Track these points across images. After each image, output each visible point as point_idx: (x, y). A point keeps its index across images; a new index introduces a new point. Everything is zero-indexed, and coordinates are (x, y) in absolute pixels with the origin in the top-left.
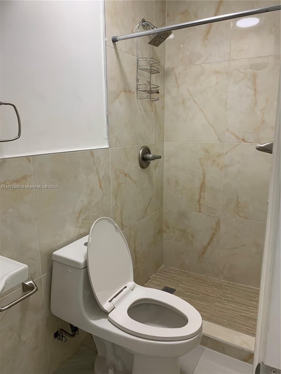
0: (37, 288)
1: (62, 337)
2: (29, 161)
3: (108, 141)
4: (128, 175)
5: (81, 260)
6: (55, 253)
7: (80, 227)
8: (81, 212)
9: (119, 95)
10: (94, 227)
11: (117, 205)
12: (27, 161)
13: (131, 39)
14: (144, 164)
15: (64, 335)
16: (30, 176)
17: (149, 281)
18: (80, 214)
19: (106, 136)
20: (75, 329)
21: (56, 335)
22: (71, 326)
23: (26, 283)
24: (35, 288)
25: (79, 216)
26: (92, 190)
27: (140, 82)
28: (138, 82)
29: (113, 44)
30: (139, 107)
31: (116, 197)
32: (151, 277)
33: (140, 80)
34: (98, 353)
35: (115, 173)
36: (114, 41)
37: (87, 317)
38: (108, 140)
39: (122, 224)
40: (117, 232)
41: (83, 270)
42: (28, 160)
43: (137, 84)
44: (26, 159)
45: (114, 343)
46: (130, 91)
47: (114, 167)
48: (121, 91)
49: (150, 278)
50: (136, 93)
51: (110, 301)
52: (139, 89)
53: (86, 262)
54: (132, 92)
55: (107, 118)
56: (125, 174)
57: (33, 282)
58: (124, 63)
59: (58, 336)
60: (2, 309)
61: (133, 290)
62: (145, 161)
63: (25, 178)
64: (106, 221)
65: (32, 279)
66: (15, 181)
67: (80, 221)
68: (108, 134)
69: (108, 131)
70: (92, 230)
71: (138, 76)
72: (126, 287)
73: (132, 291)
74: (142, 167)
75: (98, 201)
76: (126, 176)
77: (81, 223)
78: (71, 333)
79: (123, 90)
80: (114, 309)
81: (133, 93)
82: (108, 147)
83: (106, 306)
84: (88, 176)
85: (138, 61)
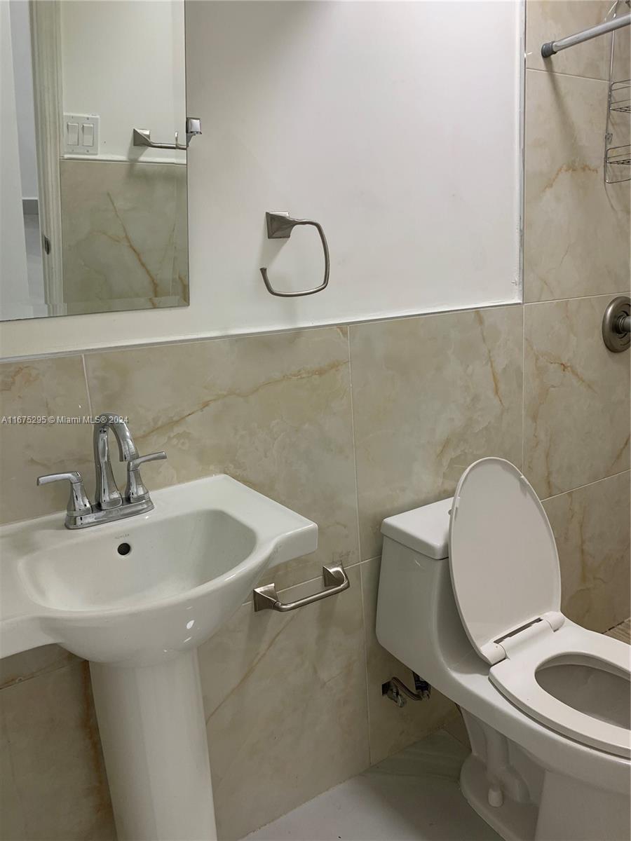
0: (349, 583)
1: (397, 696)
2: (345, 334)
3: (521, 289)
4: (569, 368)
5: (437, 542)
6: (389, 520)
7: (445, 475)
8: (446, 444)
9: (554, 180)
10: (467, 475)
11: (536, 437)
12: (339, 334)
13: (594, 39)
14: (617, 341)
15: (400, 692)
16: (345, 363)
17: (619, 629)
18: (444, 447)
19: (516, 278)
20: (423, 686)
21: (386, 688)
22: (417, 677)
23: (330, 569)
24: (346, 582)
25: (442, 451)
26: (476, 398)
27: (616, 142)
28: (610, 143)
29: (545, 62)
30: (610, 201)
31: (534, 418)
32: (625, 621)
33: (614, 137)
34: (471, 750)
35: (536, 362)
36: (547, 53)
37: (442, 659)
38: (521, 286)
39: (549, 482)
40: (525, 494)
41: (440, 564)
42: (342, 331)
43: (606, 146)
44: (338, 330)
45: (505, 737)
46: (586, 166)
47: (532, 349)
48: (561, 169)
49: (623, 622)
50: (601, 170)
51: (498, 642)
52: (611, 160)
53: (447, 548)
54: (590, 169)
55: (522, 236)
56: (562, 364)
57: (343, 570)
58: (572, 103)
59: (389, 692)
60: (284, 607)
61: (558, 629)
62: (620, 333)
63: (335, 366)
64: (498, 467)
65: (341, 564)
66: (317, 371)
67: (445, 463)
68: (523, 271)
69: (522, 265)
70: (462, 482)
71: (610, 127)
72: (539, 620)
73: (555, 631)
74: (612, 349)
75: (489, 423)
76: (564, 370)
77: (446, 467)
78: (414, 691)
79: (565, 167)
80: (504, 659)
81: (593, 171)
82: (520, 301)
83: (488, 649)
84: (468, 366)
85: (611, 90)
